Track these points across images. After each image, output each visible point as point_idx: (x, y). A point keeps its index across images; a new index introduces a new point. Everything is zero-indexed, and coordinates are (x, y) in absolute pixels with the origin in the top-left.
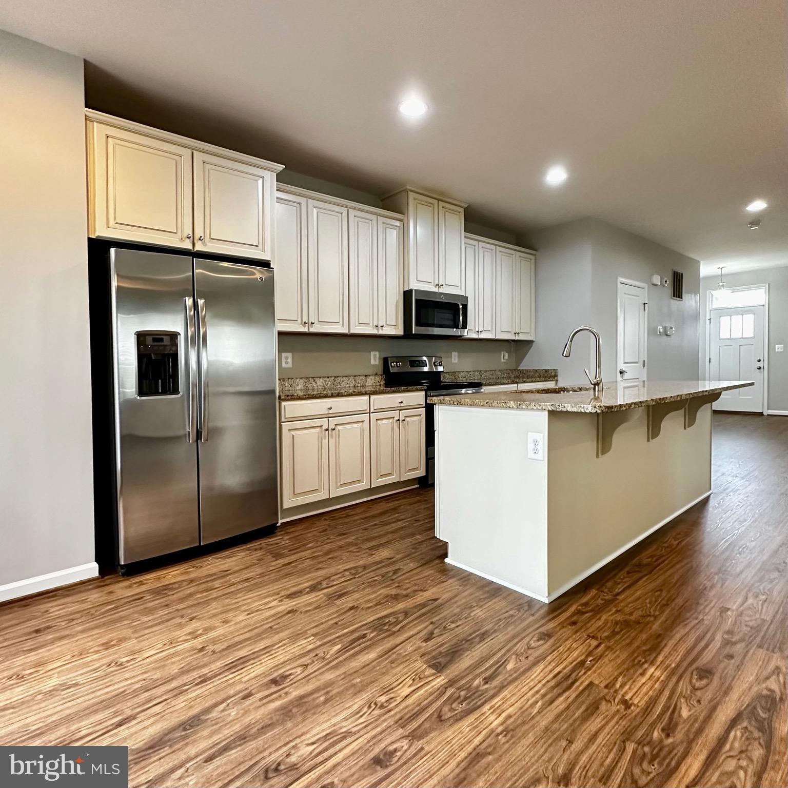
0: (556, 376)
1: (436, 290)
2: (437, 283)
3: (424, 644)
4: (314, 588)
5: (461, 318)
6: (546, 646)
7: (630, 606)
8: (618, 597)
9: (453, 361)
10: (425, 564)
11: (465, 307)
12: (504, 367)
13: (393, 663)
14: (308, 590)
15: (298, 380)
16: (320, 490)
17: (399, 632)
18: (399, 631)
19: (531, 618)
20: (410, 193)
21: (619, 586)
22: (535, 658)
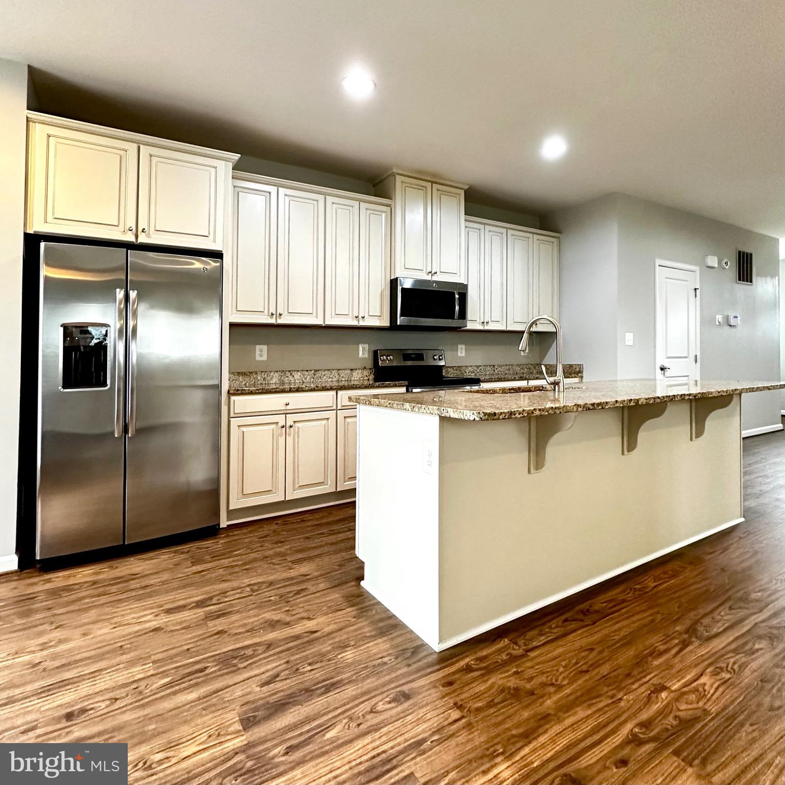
0: (580, 372)
1: (428, 278)
2: (429, 270)
3: (258, 689)
4: (200, 604)
5: (457, 308)
6: (394, 711)
7: (537, 667)
8: (529, 654)
9: (459, 354)
10: (335, 586)
11: (463, 297)
12: (523, 361)
13: (204, 710)
14: (194, 604)
15: (272, 374)
16: (274, 491)
17: (245, 670)
18: (244, 668)
19: (405, 670)
20: (397, 177)
21: (543, 638)
22: (368, 727)
